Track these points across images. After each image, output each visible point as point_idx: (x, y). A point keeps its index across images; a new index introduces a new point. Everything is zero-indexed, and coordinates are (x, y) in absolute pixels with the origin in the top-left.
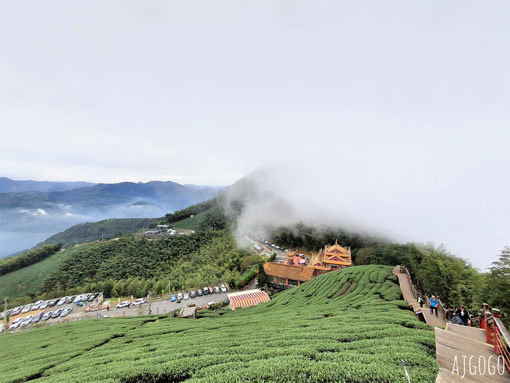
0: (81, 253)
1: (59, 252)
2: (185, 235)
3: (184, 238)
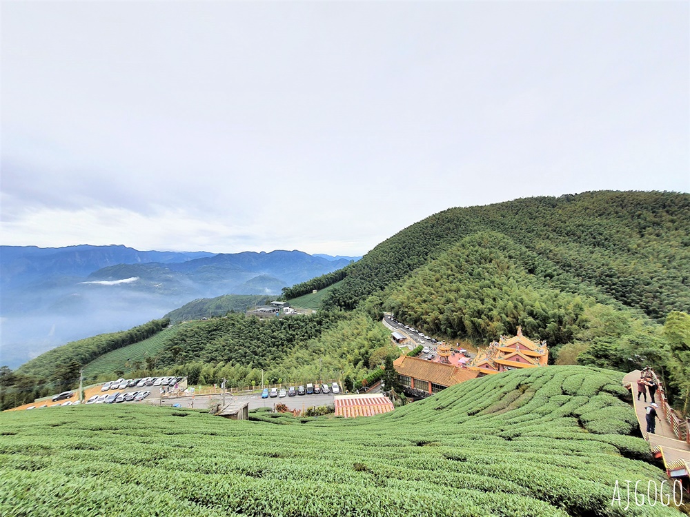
0: (186, 331)
1: (167, 329)
2: (304, 315)
3: (303, 319)
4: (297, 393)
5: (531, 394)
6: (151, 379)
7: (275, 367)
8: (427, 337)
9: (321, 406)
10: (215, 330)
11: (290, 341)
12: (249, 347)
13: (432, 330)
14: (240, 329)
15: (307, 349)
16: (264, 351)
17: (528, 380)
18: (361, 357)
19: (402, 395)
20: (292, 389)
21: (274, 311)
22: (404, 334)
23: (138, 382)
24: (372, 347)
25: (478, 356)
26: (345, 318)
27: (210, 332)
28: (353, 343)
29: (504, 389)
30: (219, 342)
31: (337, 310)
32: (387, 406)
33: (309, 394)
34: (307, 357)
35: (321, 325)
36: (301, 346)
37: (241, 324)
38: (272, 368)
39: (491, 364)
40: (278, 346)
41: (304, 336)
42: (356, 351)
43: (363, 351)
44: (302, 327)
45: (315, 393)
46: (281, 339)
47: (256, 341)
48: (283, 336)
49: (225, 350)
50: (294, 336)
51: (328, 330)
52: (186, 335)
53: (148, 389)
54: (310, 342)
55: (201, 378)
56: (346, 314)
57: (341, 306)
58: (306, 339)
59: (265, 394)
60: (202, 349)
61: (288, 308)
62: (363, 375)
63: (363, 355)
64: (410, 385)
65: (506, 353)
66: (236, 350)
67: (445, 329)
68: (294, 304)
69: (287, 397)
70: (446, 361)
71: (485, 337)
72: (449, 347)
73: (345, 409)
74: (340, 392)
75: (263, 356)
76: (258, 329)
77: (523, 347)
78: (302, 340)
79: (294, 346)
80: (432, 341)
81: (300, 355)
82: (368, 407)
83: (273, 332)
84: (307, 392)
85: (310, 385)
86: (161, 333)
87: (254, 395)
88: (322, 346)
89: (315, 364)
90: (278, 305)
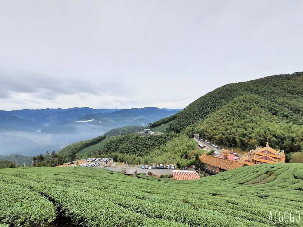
0: (112, 140)
1: (105, 139)
2: (158, 135)
3: (158, 136)
4: (156, 168)
5: (274, 177)
6: (100, 159)
7: (147, 157)
8: (216, 146)
9: (167, 174)
10: (123, 140)
11: (152, 146)
12: (136, 148)
13: (219, 143)
14: (132, 140)
15: (160, 150)
16: (142, 149)
17: (273, 169)
18: (184, 154)
19: (204, 172)
20: (154, 166)
21: (145, 133)
22: (204, 144)
23: (96, 159)
24: (189, 150)
25: (244, 156)
26: (176, 136)
27: (121, 141)
28: (180, 148)
29: (259, 173)
30: (124, 145)
31: (172, 133)
32: (197, 177)
33: (161, 168)
34: (160, 153)
35: (166, 139)
36: (157, 148)
37: (132, 138)
38: (146, 157)
39: (251, 160)
40: (147, 148)
41: (158, 144)
42: (182, 151)
43: (185, 151)
44: (158, 140)
45: (164, 168)
46: (149, 145)
47: (138, 145)
48: (149, 144)
49: (126, 148)
50: (154, 144)
51: (169, 142)
52: (112, 142)
53: (99, 163)
54: (161, 146)
55: (118, 159)
56: (176, 135)
57: (174, 131)
58: (159, 145)
59: (143, 167)
60: (118, 148)
61: (151, 132)
62: (185, 162)
63: (185, 153)
64: (208, 168)
65: (260, 155)
66: (131, 149)
67: (226, 143)
68: (154, 130)
69: (152, 169)
70: (226, 158)
71: (247, 147)
72: (228, 151)
73: (177, 176)
74: (175, 169)
75: (141, 152)
76: (139, 140)
77: (269, 152)
78: (157, 146)
79: (154, 148)
80: (219, 148)
81: (157, 152)
82: (188, 176)
83: (145, 142)
84: (160, 168)
85: (161, 165)
86: (103, 141)
87: (138, 167)
88: (167, 148)
89: (163, 156)
90: (147, 130)
